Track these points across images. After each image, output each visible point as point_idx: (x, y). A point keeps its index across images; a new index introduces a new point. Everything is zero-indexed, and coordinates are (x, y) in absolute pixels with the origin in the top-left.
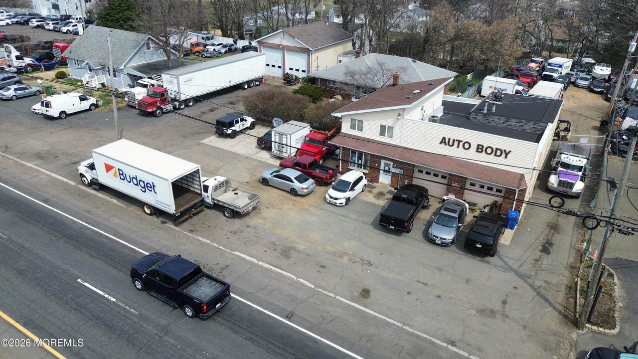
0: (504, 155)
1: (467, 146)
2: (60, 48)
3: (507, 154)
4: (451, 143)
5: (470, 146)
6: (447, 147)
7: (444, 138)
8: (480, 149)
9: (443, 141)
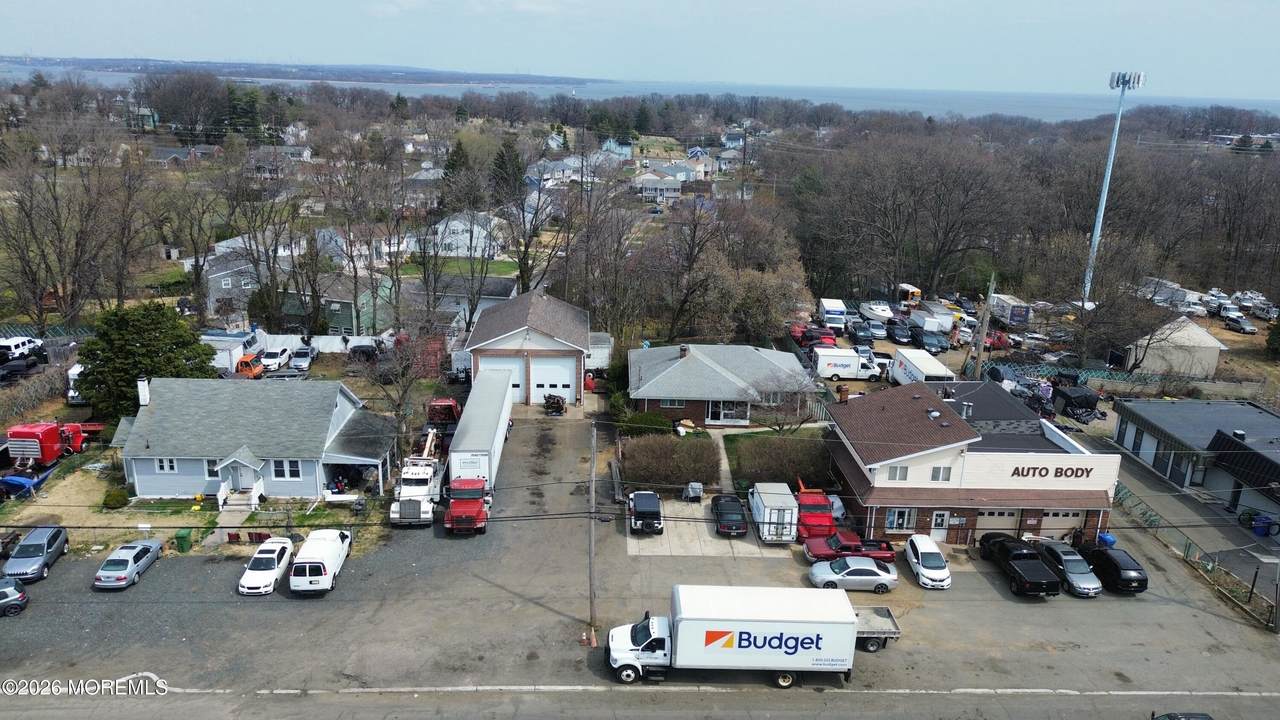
0: (1085, 474)
1: (1044, 472)
2: (37, 437)
3: (1088, 473)
4: (1025, 473)
5: (1047, 470)
6: (1021, 478)
7: (1017, 469)
8: (1059, 472)
9: (1016, 472)
